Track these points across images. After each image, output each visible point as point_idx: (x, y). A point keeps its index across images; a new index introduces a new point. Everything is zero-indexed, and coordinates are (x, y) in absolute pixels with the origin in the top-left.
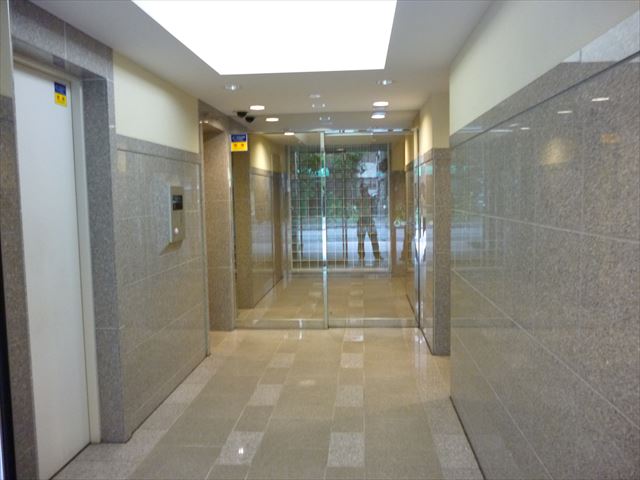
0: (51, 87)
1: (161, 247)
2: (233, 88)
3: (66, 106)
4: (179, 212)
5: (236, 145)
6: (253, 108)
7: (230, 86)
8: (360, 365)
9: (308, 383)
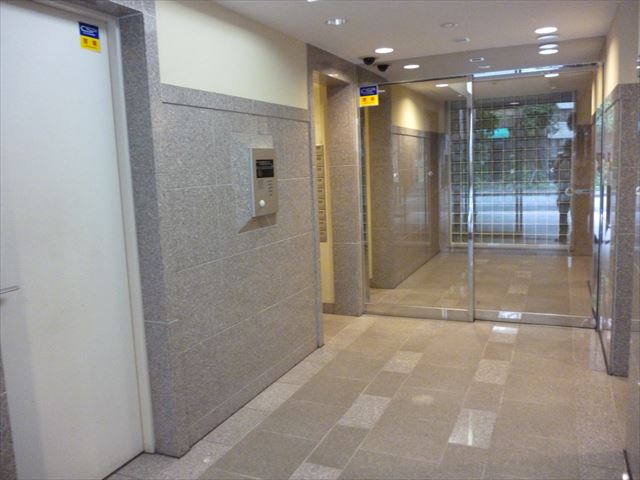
0: (75, 29)
1: (241, 222)
2: (337, 22)
3: (99, 52)
4: (266, 180)
5: (365, 100)
6: (378, 51)
7: (334, 20)
8: (500, 380)
9: (424, 399)
